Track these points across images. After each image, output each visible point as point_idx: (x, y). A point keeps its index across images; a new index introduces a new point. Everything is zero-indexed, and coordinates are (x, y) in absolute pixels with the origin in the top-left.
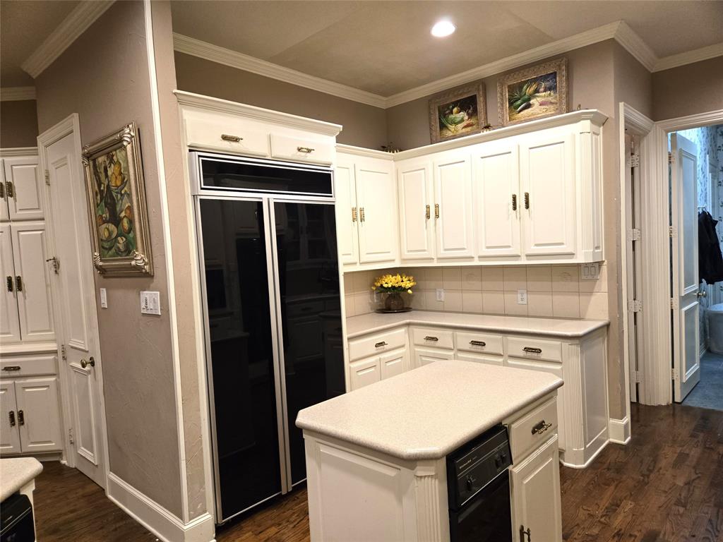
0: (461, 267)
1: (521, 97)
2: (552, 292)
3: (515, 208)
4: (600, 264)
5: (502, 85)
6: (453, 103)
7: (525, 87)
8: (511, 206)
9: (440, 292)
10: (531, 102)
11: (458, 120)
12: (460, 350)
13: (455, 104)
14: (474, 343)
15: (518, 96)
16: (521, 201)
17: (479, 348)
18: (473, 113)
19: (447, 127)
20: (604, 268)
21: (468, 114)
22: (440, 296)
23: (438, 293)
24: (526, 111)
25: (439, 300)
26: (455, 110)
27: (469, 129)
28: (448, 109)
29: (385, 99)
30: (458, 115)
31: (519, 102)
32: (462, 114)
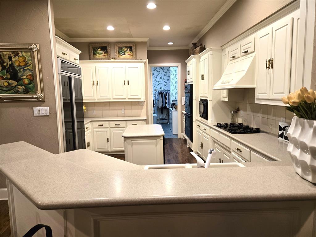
0: (102, 102)
1: (122, 51)
2: (132, 109)
3: (125, 84)
4: (144, 101)
5: (116, 46)
6: (98, 47)
7: (123, 48)
8: (124, 84)
9: (94, 111)
10: (125, 53)
11: (101, 53)
12: (111, 128)
13: (99, 47)
14: (116, 125)
15: (121, 51)
16: (126, 83)
17: (118, 126)
18: (106, 52)
19: (96, 55)
20: (145, 102)
21: (104, 52)
22: (94, 112)
23: (93, 111)
24: (123, 56)
25: (93, 113)
26: (99, 49)
27: (104, 57)
28: (97, 48)
29: (69, 38)
30: (100, 51)
31: (121, 52)
32: (102, 52)
